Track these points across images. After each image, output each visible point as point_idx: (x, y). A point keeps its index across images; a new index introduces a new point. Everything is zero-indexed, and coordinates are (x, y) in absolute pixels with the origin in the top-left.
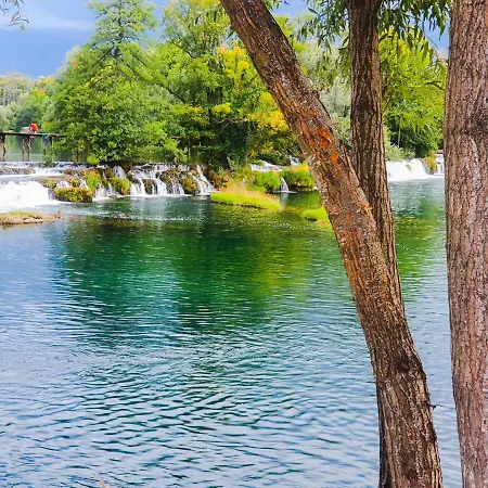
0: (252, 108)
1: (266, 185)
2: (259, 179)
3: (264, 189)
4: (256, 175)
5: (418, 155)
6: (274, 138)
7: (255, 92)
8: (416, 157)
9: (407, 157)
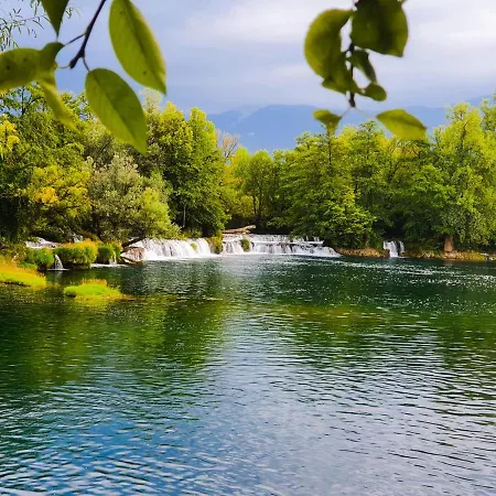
0: (25, 182)
1: (38, 262)
2: (32, 257)
3: (36, 267)
4: (28, 251)
5: (205, 235)
6: (48, 214)
7: (26, 167)
8: (202, 236)
9: (194, 237)
